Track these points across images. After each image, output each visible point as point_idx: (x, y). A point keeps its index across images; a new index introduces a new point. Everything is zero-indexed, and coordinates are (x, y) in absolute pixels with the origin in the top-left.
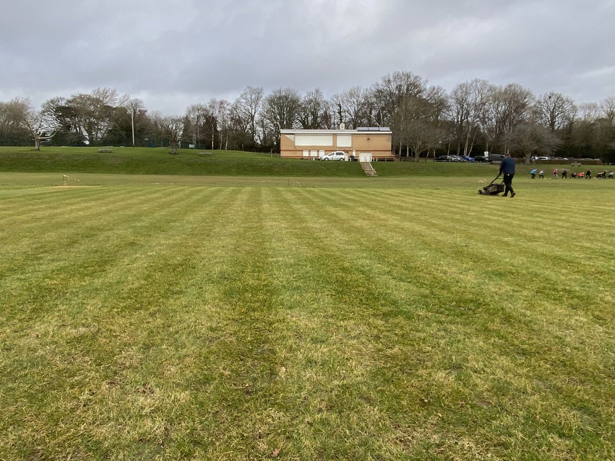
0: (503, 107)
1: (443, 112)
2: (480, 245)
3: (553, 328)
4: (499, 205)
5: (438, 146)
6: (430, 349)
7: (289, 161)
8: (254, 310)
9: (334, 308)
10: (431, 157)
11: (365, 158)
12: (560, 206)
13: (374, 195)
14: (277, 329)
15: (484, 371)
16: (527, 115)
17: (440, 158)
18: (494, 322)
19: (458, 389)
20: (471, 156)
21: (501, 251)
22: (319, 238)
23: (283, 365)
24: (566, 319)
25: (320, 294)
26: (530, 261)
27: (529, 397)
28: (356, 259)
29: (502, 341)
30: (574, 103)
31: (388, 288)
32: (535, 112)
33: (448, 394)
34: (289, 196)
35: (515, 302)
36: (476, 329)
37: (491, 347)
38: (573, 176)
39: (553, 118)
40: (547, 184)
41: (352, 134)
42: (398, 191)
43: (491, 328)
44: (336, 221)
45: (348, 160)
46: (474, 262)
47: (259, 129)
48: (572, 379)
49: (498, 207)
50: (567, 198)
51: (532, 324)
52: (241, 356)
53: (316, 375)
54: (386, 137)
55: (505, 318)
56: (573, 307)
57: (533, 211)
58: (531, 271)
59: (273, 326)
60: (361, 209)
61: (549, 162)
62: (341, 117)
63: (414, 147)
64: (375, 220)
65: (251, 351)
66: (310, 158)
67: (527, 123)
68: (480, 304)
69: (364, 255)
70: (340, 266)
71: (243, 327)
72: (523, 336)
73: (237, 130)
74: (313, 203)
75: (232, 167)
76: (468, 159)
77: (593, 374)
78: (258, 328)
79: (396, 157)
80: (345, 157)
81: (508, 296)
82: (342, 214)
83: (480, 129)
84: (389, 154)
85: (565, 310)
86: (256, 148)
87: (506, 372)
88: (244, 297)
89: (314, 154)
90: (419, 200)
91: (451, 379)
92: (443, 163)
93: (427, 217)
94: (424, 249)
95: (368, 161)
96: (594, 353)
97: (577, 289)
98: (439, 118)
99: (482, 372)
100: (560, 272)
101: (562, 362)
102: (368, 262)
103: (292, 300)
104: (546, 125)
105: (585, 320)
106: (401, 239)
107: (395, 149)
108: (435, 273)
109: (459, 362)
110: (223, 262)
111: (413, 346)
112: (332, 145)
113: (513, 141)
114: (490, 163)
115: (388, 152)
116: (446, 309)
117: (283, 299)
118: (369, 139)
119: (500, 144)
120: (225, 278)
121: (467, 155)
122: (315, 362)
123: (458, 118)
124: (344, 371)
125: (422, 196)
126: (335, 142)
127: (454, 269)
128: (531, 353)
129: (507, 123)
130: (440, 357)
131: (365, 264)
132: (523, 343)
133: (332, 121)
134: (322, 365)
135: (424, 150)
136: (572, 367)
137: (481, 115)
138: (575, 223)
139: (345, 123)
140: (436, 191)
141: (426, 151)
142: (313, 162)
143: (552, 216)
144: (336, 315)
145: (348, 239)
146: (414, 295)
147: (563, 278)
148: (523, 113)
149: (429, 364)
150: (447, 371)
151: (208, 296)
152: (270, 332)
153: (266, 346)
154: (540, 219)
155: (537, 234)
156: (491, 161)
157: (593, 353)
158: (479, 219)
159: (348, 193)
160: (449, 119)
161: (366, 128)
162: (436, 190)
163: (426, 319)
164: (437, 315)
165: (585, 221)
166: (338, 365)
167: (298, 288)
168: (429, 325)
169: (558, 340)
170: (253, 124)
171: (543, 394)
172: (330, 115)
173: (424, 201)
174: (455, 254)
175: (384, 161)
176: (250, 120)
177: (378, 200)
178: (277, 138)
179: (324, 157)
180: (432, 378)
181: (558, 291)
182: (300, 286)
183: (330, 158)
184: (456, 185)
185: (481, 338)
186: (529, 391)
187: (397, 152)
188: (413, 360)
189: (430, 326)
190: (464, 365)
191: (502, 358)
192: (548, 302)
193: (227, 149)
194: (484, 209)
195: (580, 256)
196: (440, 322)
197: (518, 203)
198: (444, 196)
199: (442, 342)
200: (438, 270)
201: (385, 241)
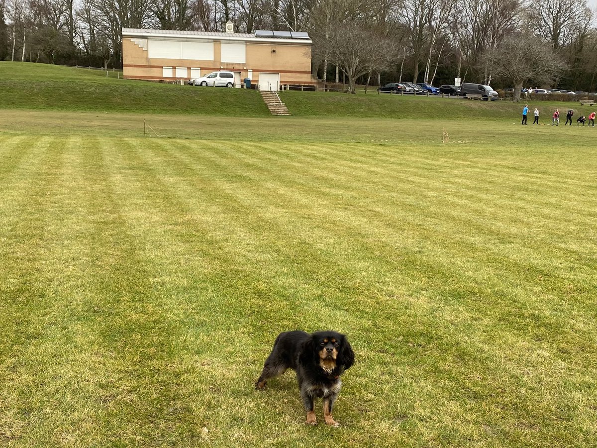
0: (484, 7)
1: (392, 10)
2: (439, 250)
3: (512, 367)
4: (471, 178)
5: (385, 68)
6: (373, 396)
7: (139, 85)
8: (151, 358)
9: (254, 351)
10: (373, 84)
11: (268, 84)
12: (554, 178)
13: (287, 156)
14: (186, 383)
15: (431, 419)
16: (518, 21)
17: (387, 86)
18: (445, 360)
19: (402, 439)
20: (435, 85)
21: (464, 259)
22: (217, 242)
23: (205, 425)
24: (527, 354)
25: (234, 333)
26: (498, 275)
27: (475, 444)
28: (274, 277)
29: (453, 384)
30: (587, 5)
31: (320, 320)
32: (531, 17)
33: (392, 445)
34: (150, 158)
35: (472, 333)
36: (425, 370)
37: (440, 391)
38: (581, 120)
39: (557, 26)
40: (541, 135)
41: (247, 42)
42: (324, 149)
43: (442, 368)
44: (235, 209)
45: (240, 87)
46: (429, 278)
47: (82, 25)
48: (522, 423)
49: (468, 182)
50: (565, 164)
51: (488, 362)
52: (150, 417)
53: (245, 434)
54: (303, 50)
55: (459, 355)
56: (538, 338)
57: (514, 188)
58: (496, 289)
59: (182, 378)
60: (269, 185)
61: (550, 98)
62: (227, 9)
63: (347, 68)
64: (294, 208)
65: (161, 410)
66: (176, 80)
67: (518, 35)
68: (431, 338)
69: (285, 270)
70: (254, 288)
71: (143, 382)
72: (477, 376)
73: (40, 25)
74: (193, 172)
75: (37, 94)
76: (430, 90)
77: (543, 416)
78: (162, 381)
79: (318, 83)
80: (236, 80)
81: (464, 326)
82: (243, 195)
83: (449, 40)
84: (307, 79)
85: (527, 343)
86: (77, 58)
87: (454, 419)
88: (131, 340)
89: (182, 73)
90: (355, 168)
91: (395, 430)
92: (393, 95)
93: (368, 200)
94: (364, 258)
95: (273, 90)
96: (550, 393)
97: (547, 313)
98: (386, 19)
99: (428, 420)
100: (531, 290)
101: (514, 405)
102: (291, 281)
103: (199, 341)
104: (546, 36)
105: (548, 354)
106: (332, 241)
107: (317, 70)
108: (379, 295)
109: (404, 410)
110: (83, 285)
111: (354, 394)
112: (212, 59)
113: (497, 63)
114: (462, 97)
115: (305, 75)
116: (392, 346)
117: (185, 340)
118: (274, 51)
119: (479, 67)
120: (95, 312)
121: (429, 83)
122: (242, 420)
123: (415, 21)
124: (277, 428)
125: (360, 158)
126: (217, 53)
127: (403, 290)
128: (483, 396)
129: (490, 33)
130: (384, 405)
131: (287, 285)
132: (475, 384)
133: (212, 15)
134: (251, 423)
135: (364, 73)
136: (524, 410)
137: (451, 18)
138: (567, 209)
139: (233, 20)
140: (380, 150)
141: (367, 75)
142: (181, 89)
143: (539, 198)
144: (258, 360)
145: (258, 244)
146: (353, 329)
147: (534, 298)
148: (514, 18)
149: (372, 414)
150: (391, 421)
151: (79, 339)
152: (178, 386)
153: (179, 404)
154: (521, 204)
155: (514, 230)
156: (464, 94)
157: (548, 393)
158: (441, 203)
159: (246, 152)
160: (403, 20)
161: (270, 33)
162: (380, 147)
163: (368, 361)
164: (381, 354)
165: (581, 207)
166: (269, 422)
167: (202, 324)
168: (371, 368)
169: (514, 380)
170: (71, 16)
171: (490, 440)
172: (208, 5)
173: (363, 170)
174: (406, 265)
175: (300, 89)
176: (64, 8)
177: (294, 167)
178: (115, 41)
179: (199, 80)
180: (374, 430)
181: (524, 318)
182: (205, 321)
183: (210, 81)
184: (411, 137)
185: (430, 380)
186: (476, 437)
187: (320, 76)
188: (353, 411)
189: (373, 369)
190: (409, 413)
191: (451, 404)
192: (510, 332)
193: (24, 61)
194: (449, 185)
195: (560, 266)
196: (384, 364)
197: (496, 174)
198: (392, 160)
199: (386, 387)
200: (382, 290)
201: (311, 245)
